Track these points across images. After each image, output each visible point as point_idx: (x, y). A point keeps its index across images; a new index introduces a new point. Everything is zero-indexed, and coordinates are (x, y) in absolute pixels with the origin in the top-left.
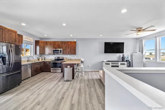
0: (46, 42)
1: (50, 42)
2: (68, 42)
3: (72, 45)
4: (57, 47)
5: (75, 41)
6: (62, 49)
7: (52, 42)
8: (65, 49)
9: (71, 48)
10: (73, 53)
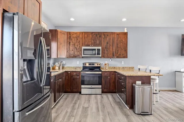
0: (69, 32)
1: (76, 33)
2: (112, 33)
3: (119, 39)
4: (90, 43)
5: (126, 31)
6: (100, 48)
7: (80, 33)
8: (106, 48)
9: (119, 46)
10: (123, 54)
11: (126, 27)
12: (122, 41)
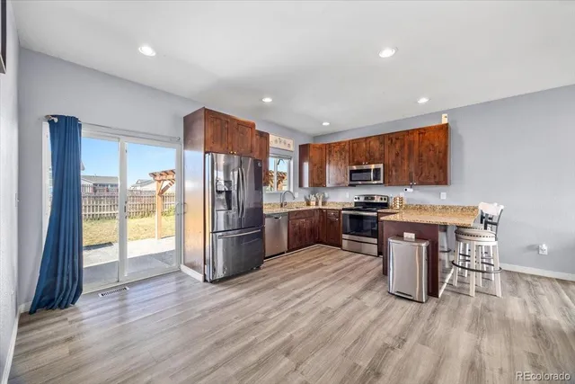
0: (329, 144)
1: (340, 143)
2: (408, 131)
3: (426, 143)
4: (363, 158)
5: (445, 121)
6: (381, 166)
7: (345, 142)
8: (394, 165)
9: (424, 158)
10: (435, 177)
11: (444, 112)
12: (433, 145)
